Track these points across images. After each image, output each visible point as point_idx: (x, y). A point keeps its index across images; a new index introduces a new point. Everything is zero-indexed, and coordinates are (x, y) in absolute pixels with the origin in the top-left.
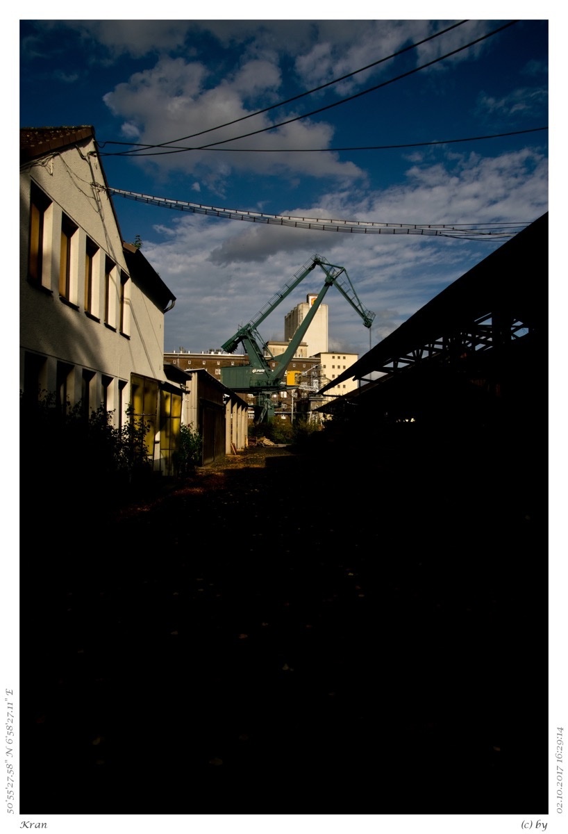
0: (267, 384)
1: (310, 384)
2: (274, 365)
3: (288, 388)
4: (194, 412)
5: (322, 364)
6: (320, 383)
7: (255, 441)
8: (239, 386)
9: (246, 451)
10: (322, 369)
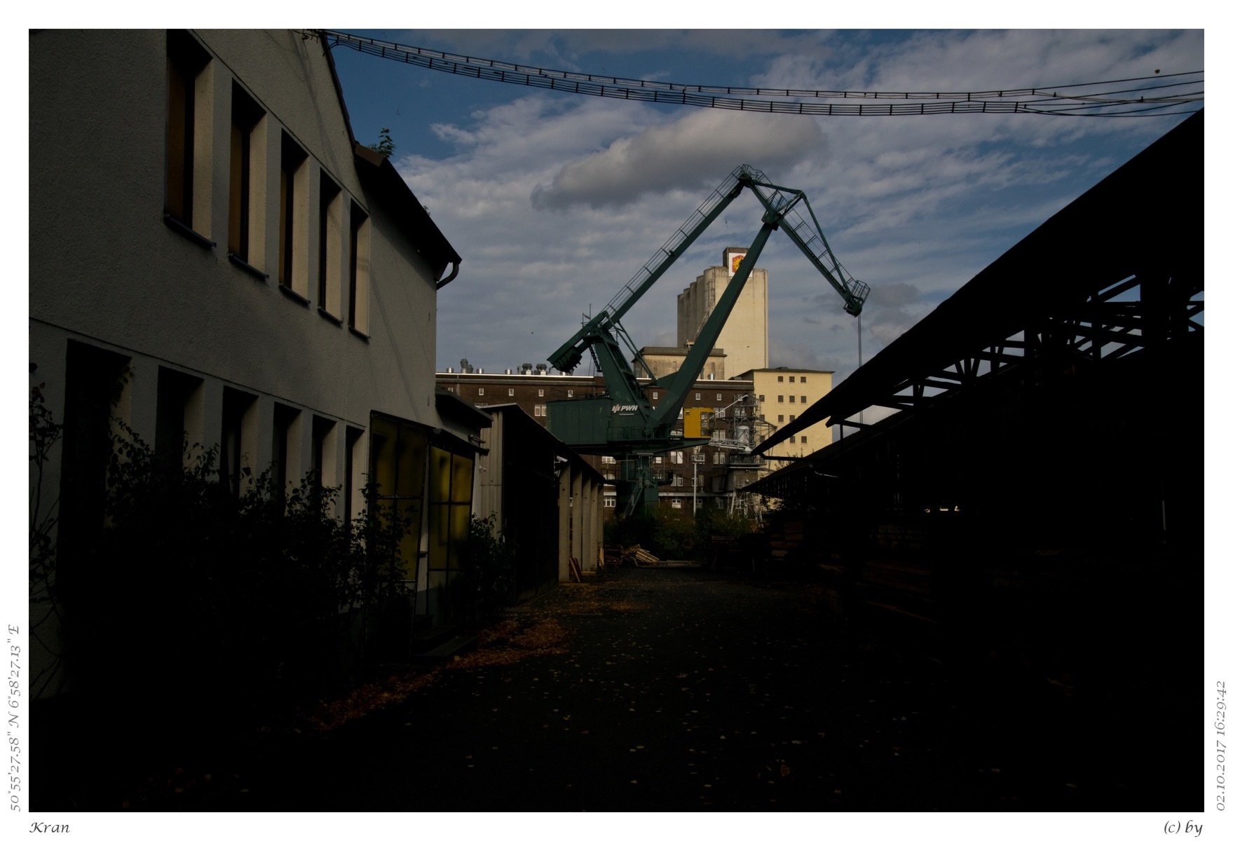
0: (644, 435)
1: (731, 434)
2: (655, 396)
3: (686, 444)
4: (496, 493)
5: (758, 392)
6: (752, 432)
7: (618, 554)
8: (585, 440)
9: (601, 574)
10: (757, 403)
